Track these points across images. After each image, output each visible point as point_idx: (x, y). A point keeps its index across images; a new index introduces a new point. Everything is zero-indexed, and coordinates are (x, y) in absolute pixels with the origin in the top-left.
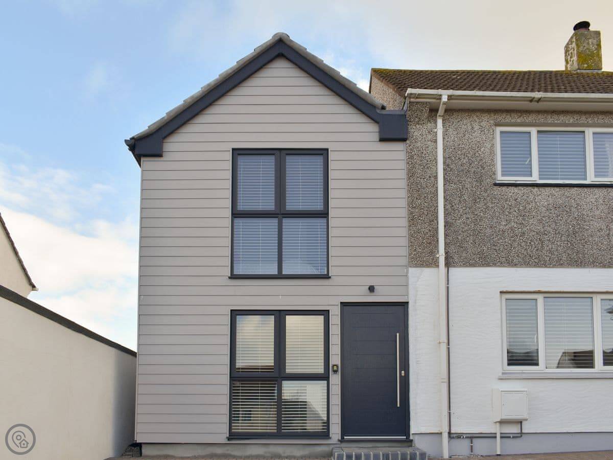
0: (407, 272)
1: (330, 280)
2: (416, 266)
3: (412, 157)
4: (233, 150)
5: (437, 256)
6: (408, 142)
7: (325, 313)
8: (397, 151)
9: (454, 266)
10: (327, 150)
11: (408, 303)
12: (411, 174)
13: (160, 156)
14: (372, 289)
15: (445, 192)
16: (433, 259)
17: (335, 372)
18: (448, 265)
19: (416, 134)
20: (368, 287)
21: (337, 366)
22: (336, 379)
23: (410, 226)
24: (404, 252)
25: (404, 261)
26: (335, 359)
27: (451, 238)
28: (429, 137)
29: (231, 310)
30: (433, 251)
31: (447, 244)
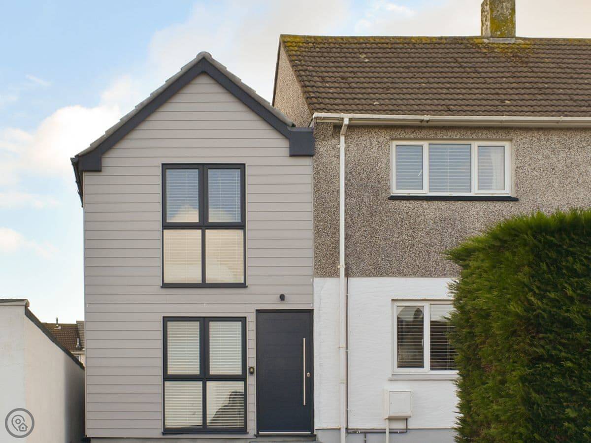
0: (313, 281)
1: (247, 288)
2: (321, 276)
3: (317, 173)
4: (163, 164)
5: (339, 267)
6: (314, 157)
7: (243, 320)
8: (305, 166)
9: (353, 277)
10: (244, 165)
11: (313, 310)
12: (317, 189)
13: (99, 171)
14: (282, 297)
15: (346, 206)
16: (335, 270)
17: (252, 373)
18: (347, 275)
19: (321, 150)
20: (279, 296)
21: (253, 368)
22: (252, 380)
23: (315, 239)
24: (311, 262)
25: (310, 271)
26: (252, 362)
27: (350, 250)
28: (333, 153)
29: (164, 317)
30: (335, 263)
31: (346, 256)
